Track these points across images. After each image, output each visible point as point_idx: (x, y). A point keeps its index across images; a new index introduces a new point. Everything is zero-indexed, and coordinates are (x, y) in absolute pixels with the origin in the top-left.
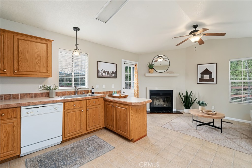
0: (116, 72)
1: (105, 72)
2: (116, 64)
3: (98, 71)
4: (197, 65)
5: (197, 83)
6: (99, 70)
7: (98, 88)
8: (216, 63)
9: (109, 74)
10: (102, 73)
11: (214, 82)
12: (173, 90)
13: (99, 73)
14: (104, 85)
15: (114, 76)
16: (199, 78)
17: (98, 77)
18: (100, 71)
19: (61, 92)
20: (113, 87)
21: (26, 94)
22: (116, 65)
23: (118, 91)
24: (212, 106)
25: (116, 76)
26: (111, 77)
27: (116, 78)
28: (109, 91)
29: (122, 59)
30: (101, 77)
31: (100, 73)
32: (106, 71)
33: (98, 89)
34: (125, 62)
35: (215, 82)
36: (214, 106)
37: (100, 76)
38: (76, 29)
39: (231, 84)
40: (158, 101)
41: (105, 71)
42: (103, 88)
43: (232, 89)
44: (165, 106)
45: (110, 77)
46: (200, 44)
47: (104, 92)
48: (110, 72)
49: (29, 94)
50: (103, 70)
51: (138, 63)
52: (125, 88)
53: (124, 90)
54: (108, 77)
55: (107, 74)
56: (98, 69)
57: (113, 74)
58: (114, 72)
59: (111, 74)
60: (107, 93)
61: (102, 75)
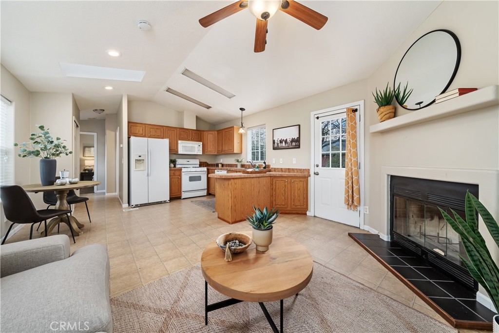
0: (299, 138)
1: (281, 142)
3: (274, 142)
9: (288, 143)
10: (278, 144)
14: (281, 159)
15: (295, 145)
17: (274, 149)
18: (276, 141)
20: (294, 162)
23: (304, 170)
25: (300, 145)
26: (291, 147)
27: (299, 147)
29: (311, 113)
30: (277, 148)
31: (276, 144)
32: (283, 140)
33: (274, 164)
38: (242, 109)
42: (281, 163)
45: (289, 147)
47: (281, 169)
48: (288, 140)
50: (280, 139)
52: (320, 165)
53: (317, 170)
54: (286, 148)
55: (284, 144)
56: (274, 139)
57: (294, 143)
58: (294, 138)
59: (291, 142)
60: (285, 170)
61: (277, 146)
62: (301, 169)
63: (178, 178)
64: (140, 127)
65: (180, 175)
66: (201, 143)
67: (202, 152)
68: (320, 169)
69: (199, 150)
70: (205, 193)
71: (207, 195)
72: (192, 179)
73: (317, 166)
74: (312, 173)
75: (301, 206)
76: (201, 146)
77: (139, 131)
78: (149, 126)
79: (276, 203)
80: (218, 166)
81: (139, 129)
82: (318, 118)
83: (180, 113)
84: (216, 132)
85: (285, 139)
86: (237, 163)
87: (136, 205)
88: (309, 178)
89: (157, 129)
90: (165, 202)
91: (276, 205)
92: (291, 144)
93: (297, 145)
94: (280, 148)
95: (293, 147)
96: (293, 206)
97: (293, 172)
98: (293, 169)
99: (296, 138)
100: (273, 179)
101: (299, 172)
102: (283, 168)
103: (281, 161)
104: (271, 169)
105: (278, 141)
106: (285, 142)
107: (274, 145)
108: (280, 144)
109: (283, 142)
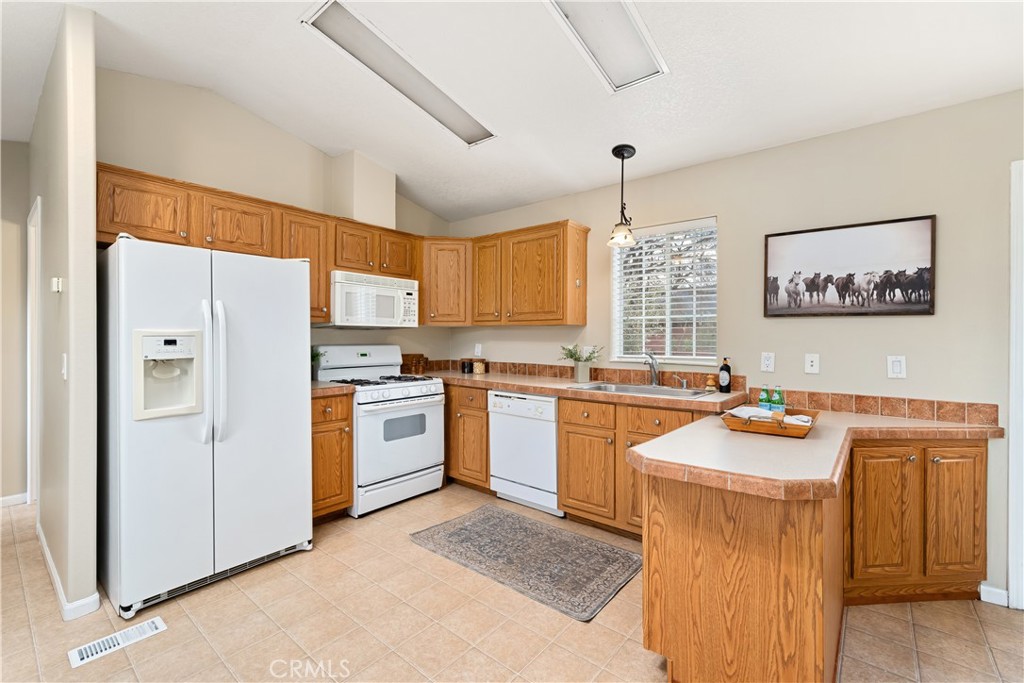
0: (932, 270)
1: (813, 285)
2: (932, 218)
3: (770, 286)
6: (776, 279)
7: (771, 369)
9: (857, 292)
10: (798, 294)
13: (777, 294)
14: (813, 357)
17: (769, 313)
18: (783, 284)
19: (615, 371)
20: (899, 373)
21: (545, 367)
22: (928, 223)
23: (961, 406)
26: (875, 306)
27: (929, 309)
30: (791, 312)
31: (783, 295)
32: (829, 279)
33: (766, 372)
37: (782, 308)
38: (621, 151)
41: (822, 277)
45: (863, 310)
49: (551, 367)
50: (802, 277)
54: (844, 310)
55: (832, 295)
56: (769, 276)
57: (898, 291)
58: (902, 273)
59: (875, 288)
60: (840, 403)
61: (793, 305)
62: (941, 405)
63: (341, 430)
64: (166, 196)
65: (348, 418)
66: (416, 283)
67: (416, 318)
69: (407, 312)
70: (436, 478)
71: (444, 486)
72: (394, 430)
74: (1011, 421)
75: (961, 563)
76: (416, 295)
77: (156, 215)
78: (207, 199)
79: (865, 560)
80: (471, 371)
81: (158, 207)
83: (331, 161)
84: (469, 245)
85: (839, 274)
86: (570, 363)
87: (145, 601)
88: (994, 445)
89: (245, 213)
90: (293, 552)
91: (866, 566)
92: (881, 295)
93: (918, 302)
94: (808, 311)
95: (892, 307)
96: (934, 568)
97: (887, 411)
98: (887, 399)
99: (911, 271)
100: (852, 451)
101: (928, 413)
102: (824, 394)
103: (812, 363)
104: (748, 392)
105: (793, 285)
106: (837, 287)
107: (771, 298)
108: (807, 294)
109: (825, 289)
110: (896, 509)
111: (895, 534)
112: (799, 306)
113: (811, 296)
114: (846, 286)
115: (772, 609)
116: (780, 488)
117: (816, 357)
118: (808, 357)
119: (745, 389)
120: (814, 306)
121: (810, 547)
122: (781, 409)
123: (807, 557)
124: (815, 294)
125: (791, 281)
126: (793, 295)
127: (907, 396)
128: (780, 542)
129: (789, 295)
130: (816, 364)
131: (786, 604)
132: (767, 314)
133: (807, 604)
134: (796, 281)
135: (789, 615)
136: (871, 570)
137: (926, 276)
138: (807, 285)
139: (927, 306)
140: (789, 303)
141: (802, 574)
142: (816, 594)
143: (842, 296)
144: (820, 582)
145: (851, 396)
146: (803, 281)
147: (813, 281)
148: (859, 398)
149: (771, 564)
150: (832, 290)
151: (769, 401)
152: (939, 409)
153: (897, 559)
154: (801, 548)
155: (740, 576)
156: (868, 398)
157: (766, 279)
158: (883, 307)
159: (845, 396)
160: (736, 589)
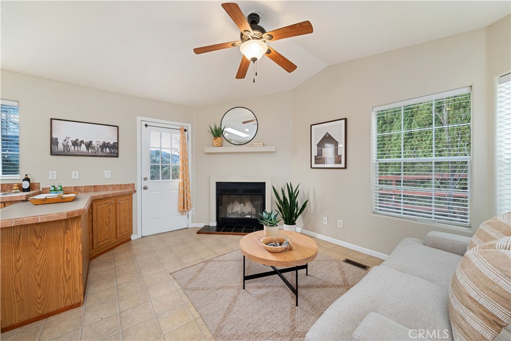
0: (118, 143)
2: (118, 127)
3: (53, 142)
4: (311, 125)
5: (311, 168)
6: (57, 139)
7: (55, 178)
8: (346, 119)
9: (93, 148)
10: (68, 146)
11: (341, 163)
12: (265, 183)
13: (57, 145)
15: (111, 153)
16: (315, 156)
20: (108, 176)
22: (116, 128)
23: (126, 185)
24: (339, 220)
25: (118, 154)
26: (100, 153)
27: (117, 156)
28: (93, 185)
29: (138, 117)
30: (65, 153)
32: (82, 142)
33: (52, 180)
34: (148, 124)
35: (343, 165)
36: (341, 221)
37: (60, 152)
39: (378, 169)
40: (242, 205)
41: (79, 141)
42: (74, 177)
43: (380, 180)
44: (249, 216)
45: (96, 154)
46: (289, 72)
47: (76, 187)
48: (94, 143)
50: (70, 139)
51: (189, 127)
52: (149, 178)
53: (145, 183)
54: (88, 154)
55: (83, 148)
56: (53, 137)
57: (107, 149)
58: (109, 143)
59: (100, 147)
60: (87, 189)
61: (66, 151)
62: (121, 185)
68: (150, 183)
73: (145, 179)
74: (138, 188)
75: (126, 231)
79: (97, 241)
82: (146, 125)
85: (87, 140)
88: (134, 195)
91: (98, 243)
92: (102, 150)
93: (114, 153)
94: (74, 154)
95: (106, 154)
96: (119, 236)
97: (105, 190)
98: (105, 185)
99: (111, 143)
100: (92, 204)
101: (117, 189)
102: (81, 187)
103: (75, 175)
104: (41, 190)
105: (66, 142)
106: (86, 145)
107: (54, 147)
108: (73, 147)
109: (80, 145)
110: (107, 221)
111: (107, 229)
112: (69, 151)
113: (75, 148)
114: (89, 145)
115: (61, 263)
116: (64, 215)
117: (77, 173)
118: (74, 173)
119: (39, 189)
120: (76, 152)
121: (77, 234)
122: (62, 193)
123: (75, 239)
124: (76, 147)
125: (65, 140)
126: (66, 147)
127: (111, 184)
128: (64, 237)
129: (64, 146)
130: (77, 175)
131: (67, 259)
132: (52, 154)
133: (76, 254)
134: (67, 141)
135: (68, 262)
136: (100, 244)
137: (116, 145)
138: (72, 143)
139: (116, 155)
140: (64, 150)
141: (74, 245)
142: (79, 249)
143: (88, 149)
144: (81, 245)
145: (92, 186)
146: (71, 141)
147: (75, 142)
148: (95, 186)
149: (60, 247)
150: (83, 146)
151: (55, 190)
152: (120, 186)
153: (108, 237)
154: (73, 236)
155: (45, 259)
156: (98, 186)
157: (51, 138)
158: (103, 154)
159: (89, 186)
160: (43, 265)
